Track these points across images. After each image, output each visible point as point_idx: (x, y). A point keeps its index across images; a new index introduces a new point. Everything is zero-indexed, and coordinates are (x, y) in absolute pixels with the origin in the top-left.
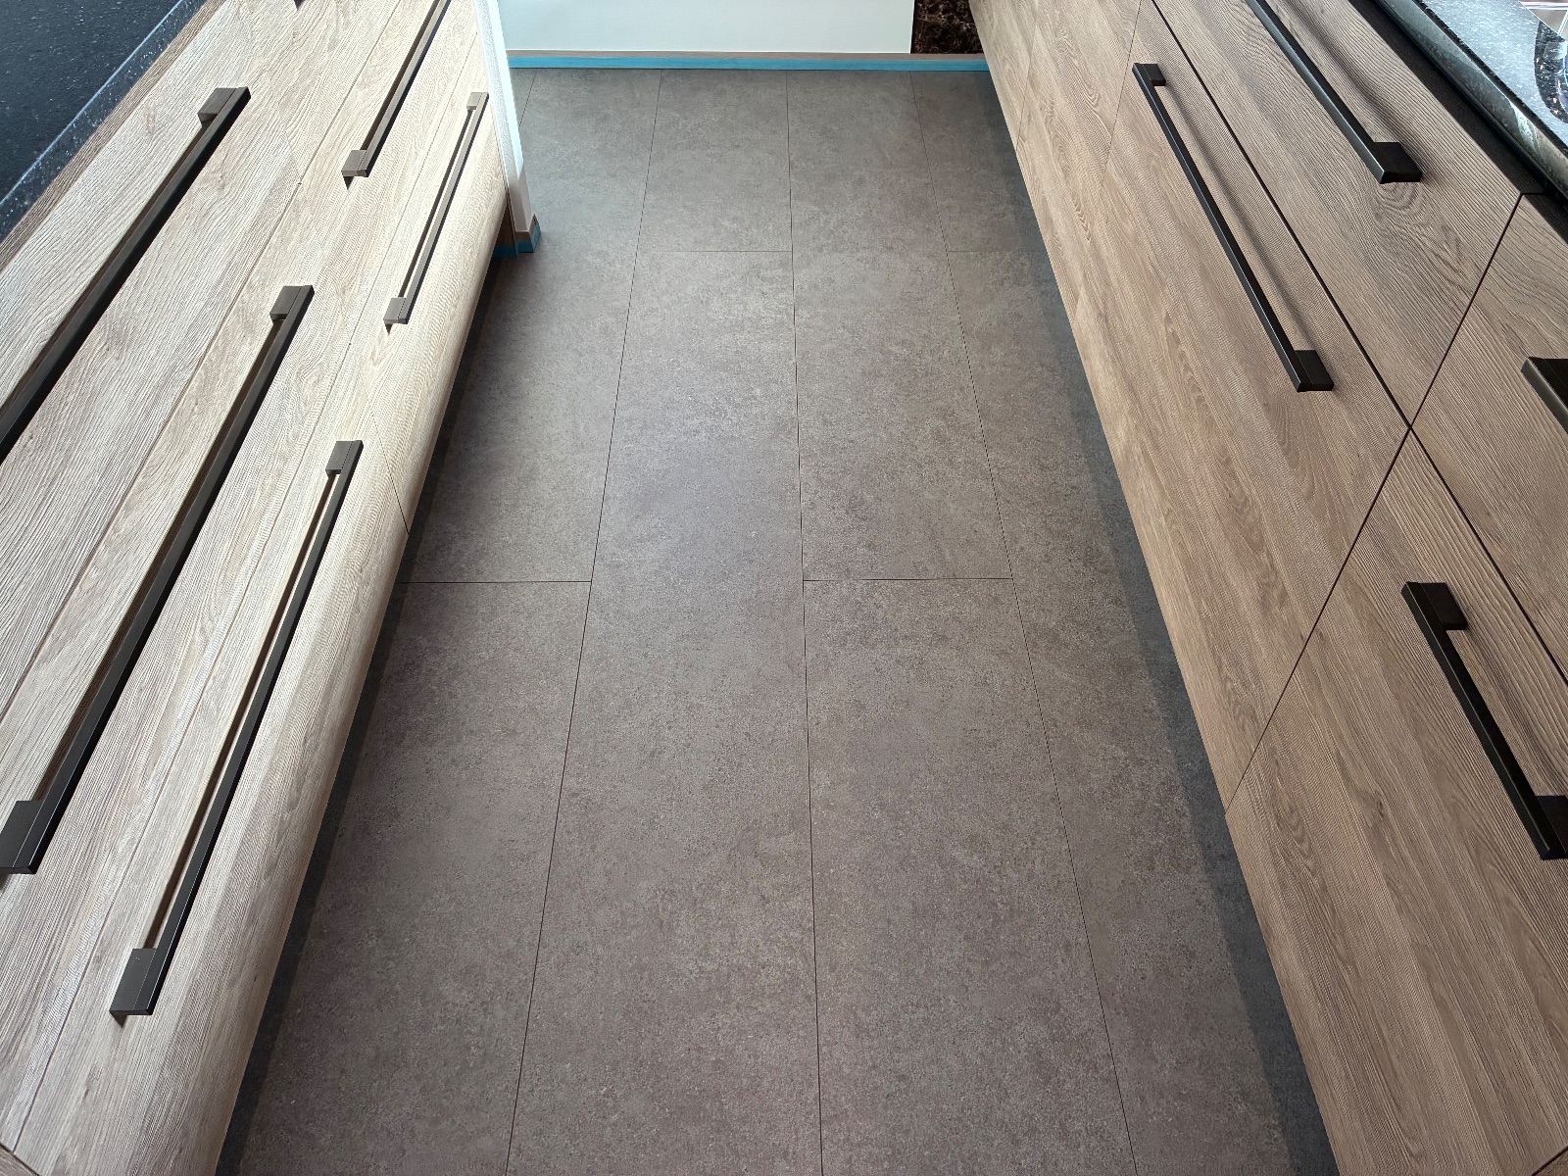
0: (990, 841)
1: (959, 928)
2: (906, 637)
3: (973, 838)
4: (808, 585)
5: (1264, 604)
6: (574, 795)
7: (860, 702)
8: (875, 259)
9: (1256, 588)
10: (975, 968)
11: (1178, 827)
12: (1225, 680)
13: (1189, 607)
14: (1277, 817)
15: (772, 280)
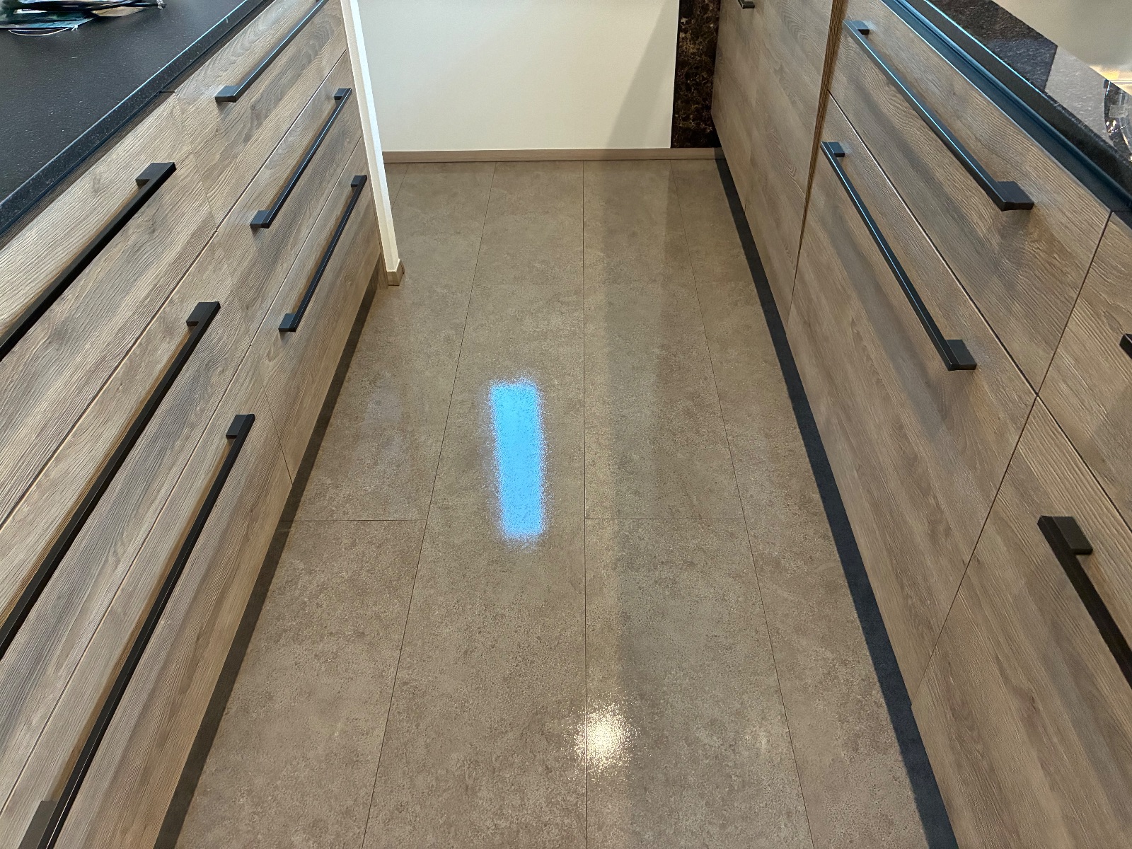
0: (727, 725)
1: (702, 796)
2: (662, 562)
3: (713, 722)
4: (589, 522)
5: (933, 536)
6: (406, 683)
7: (626, 613)
8: (643, 289)
9: (927, 524)
10: (714, 830)
11: (876, 716)
12: (907, 597)
13: (877, 540)
14: (953, 709)
15: (568, 304)
